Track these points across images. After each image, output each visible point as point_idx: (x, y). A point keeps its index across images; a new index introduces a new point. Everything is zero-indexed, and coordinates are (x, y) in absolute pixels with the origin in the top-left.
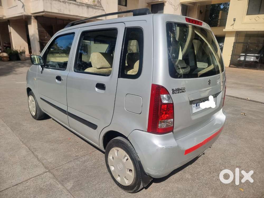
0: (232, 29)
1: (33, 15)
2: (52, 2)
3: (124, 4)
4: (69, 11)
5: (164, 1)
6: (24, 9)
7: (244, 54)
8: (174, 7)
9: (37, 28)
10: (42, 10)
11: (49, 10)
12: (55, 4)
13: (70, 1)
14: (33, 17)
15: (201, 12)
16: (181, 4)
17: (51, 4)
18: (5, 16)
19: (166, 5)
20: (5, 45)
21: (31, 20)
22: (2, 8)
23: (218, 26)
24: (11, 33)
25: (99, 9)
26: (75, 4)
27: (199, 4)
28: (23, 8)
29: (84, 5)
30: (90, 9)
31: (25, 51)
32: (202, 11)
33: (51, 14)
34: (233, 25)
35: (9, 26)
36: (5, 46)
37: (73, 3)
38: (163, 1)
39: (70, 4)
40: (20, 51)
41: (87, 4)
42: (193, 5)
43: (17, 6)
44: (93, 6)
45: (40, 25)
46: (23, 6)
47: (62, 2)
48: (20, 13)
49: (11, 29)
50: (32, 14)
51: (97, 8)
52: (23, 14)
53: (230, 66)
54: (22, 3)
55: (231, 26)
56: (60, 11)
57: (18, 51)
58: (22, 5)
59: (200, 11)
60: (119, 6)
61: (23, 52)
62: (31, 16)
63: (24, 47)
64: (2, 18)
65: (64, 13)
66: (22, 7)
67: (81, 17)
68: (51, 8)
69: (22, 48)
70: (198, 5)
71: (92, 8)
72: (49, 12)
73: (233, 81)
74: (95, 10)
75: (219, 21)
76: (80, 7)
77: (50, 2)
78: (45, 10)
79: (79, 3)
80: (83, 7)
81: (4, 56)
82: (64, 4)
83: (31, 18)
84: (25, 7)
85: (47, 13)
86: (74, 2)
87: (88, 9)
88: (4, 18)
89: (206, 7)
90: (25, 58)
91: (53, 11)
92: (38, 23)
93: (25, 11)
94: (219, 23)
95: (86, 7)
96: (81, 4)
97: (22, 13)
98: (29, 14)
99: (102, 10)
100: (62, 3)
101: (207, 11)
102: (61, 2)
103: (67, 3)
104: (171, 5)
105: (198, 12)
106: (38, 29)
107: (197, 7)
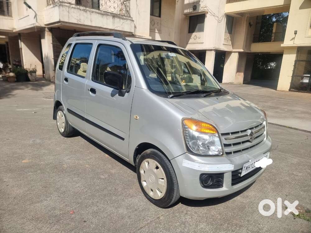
0: (293, 44)
1: (47, 27)
2: (70, 10)
3: (157, 15)
4: (91, 21)
5: (206, 12)
6: (37, 19)
7: (309, 75)
8: (217, 18)
9: (51, 42)
10: (58, 20)
11: (66, 20)
12: (74, 12)
13: (92, 10)
14: (46, 29)
15: (250, 25)
16: (226, 15)
17: (69, 12)
18: (15, 29)
19: (207, 17)
20: (14, 63)
21: (45, 33)
22: (13, 19)
23: (272, 40)
24: (21, 49)
25: (127, 19)
26: (98, 13)
27: (248, 15)
28: (35, 18)
29: (109, 14)
30: (117, 20)
31: (36, 70)
32: (252, 23)
33: (67, 25)
34: (294, 38)
35: (20, 41)
36: (14, 65)
37: (95, 12)
38: (204, 12)
39: (92, 13)
40: (30, 70)
41: (113, 13)
42: (240, 16)
43: (28, 16)
44: (120, 16)
45: (55, 38)
46: (36, 16)
47: (83, 10)
48: (31, 25)
49: (22, 45)
50: (46, 25)
51: (125, 18)
52: (35, 25)
53: (290, 90)
54: (34, 12)
55: (291, 40)
56: (80, 22)
57: (28, 70)
58: (34, 14)
59: (250, 23)
60: (152, 16)
61: (33, 71)
62: (45, 28)
63: (35, 66)
64: (12, 31)
65: (84, 24)
66: (34, 16)
67: (105, 28)
68: (69, 17)
69: (33, 67)
70: (246, 16)
71: (119, 18)
72: (66, 22)
73: (300, 109)
74: (122, 20)
75: (273, 35)
76: (105, 17)
77: (68, 11)
78: (62, 20)
79: (103, 12)
80: (108, 17)
81: (10, 76)
82: (85, 13)
83: (45, 31)
84: (37, 16)
85: (63, 24)
86: (97, 11)
87: (114, 18)
88: (14, 31)
89: (257, 19)
90: (35, 79)
91: (70, 21)
92: (52, 36)
93: (38, 21)
94: (273, 38)
95: (112, 17)
96: (105, 13)
97: (33, 24)
98: (43, 26)
99: (131, 20)
100: (82, 12)
101: (257, 23)
102: (81, 10)
103: (88, 12)
104: (214, 16)
105: (246, 25)
106: (53, 43)
107: (246, 18)
